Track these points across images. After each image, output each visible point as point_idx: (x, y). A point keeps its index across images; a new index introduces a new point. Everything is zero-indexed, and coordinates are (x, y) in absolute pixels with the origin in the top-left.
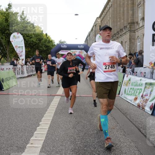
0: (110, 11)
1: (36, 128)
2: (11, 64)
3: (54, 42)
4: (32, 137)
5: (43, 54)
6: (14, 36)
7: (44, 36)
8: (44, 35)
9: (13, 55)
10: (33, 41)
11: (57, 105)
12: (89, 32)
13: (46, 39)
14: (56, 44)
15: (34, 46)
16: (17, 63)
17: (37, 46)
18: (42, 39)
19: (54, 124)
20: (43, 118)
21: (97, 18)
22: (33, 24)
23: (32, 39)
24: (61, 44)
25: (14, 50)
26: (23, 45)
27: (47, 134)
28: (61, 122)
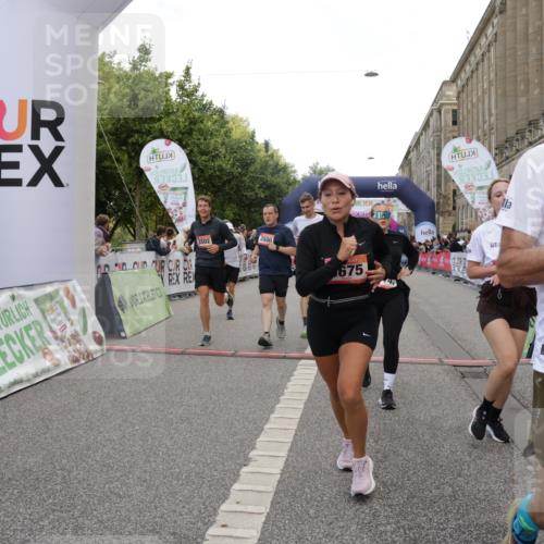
0: (489, 59)
1: (238, 472)
2: (149, 249)
3: (295, 172)
4: (224, 501)
5: (256, 211)
6: (154, 151)
7: (259, 151)
8: (258, 147)
9: (154, 218)
10: (221, 169)
11: (307, 390)
12: (416, 134)
13: (267, 162)
14: (299, 177)
15: (224, 184)
16: (169, 244)
17: (237, 185)
18: (253, 161)
19: (300, 460)
20: (262, 438)
21: (445, 83)
22: (221, 112)
23: (218, 163)
24: (316, 176)
25: (157, 198)
26: (186, 181)
27: (276, 493)
28: (325, 453)
